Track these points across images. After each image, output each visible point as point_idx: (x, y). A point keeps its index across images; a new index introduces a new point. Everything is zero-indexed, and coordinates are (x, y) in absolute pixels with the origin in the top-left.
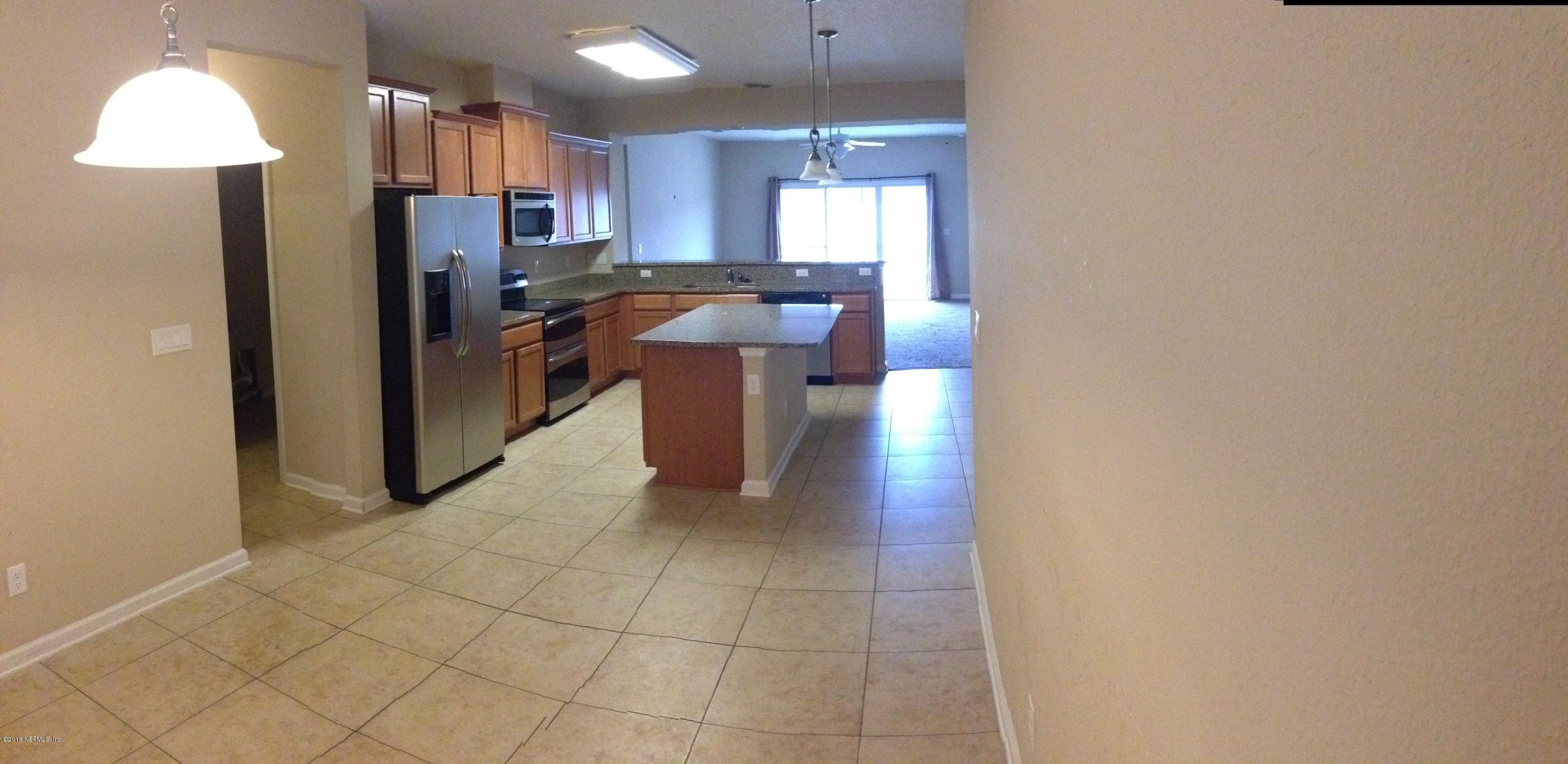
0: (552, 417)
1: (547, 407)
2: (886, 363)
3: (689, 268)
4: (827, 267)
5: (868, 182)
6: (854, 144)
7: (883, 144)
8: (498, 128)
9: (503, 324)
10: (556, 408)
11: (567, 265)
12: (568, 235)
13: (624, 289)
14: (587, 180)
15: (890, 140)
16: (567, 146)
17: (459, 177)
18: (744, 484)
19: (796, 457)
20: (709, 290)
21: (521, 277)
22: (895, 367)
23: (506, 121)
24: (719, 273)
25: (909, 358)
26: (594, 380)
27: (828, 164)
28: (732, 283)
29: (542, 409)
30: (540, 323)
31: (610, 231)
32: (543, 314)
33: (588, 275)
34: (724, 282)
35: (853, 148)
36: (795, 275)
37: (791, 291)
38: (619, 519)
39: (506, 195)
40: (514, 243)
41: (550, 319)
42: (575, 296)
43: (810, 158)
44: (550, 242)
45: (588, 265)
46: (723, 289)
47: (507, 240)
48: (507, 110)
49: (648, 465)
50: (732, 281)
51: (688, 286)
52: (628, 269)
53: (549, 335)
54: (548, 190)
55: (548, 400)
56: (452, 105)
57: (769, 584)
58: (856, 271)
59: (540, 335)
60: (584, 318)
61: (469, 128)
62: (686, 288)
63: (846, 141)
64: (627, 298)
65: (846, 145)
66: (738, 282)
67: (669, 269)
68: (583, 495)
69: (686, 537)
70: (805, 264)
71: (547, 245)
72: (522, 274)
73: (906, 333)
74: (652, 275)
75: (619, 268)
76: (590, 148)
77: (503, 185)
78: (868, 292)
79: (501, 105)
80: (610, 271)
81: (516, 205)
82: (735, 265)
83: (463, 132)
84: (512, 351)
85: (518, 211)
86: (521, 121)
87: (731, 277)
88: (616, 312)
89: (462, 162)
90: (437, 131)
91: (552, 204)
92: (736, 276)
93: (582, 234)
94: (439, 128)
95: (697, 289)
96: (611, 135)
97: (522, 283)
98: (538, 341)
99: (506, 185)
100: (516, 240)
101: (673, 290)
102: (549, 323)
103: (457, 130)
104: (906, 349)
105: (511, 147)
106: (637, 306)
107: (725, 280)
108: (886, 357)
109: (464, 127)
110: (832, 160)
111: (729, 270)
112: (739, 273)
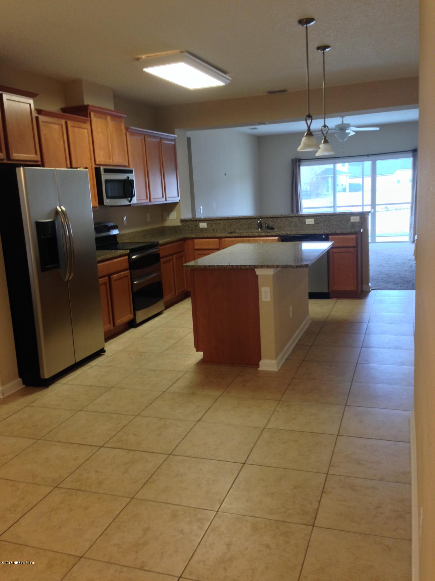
0: (138, 321)
1: (135, 315)
2: (370, 284)
3: (232, 221)
4: (327, 217)
5: (367, 158)
6: (354, 130)
7: (378, 129)
8: (89, 123)
9: (98, 259)
10: (141, 315)
11: (149, 220)
12: (147, 198)
13: (187, 236)
14: (160, 161)
15: (382, 126)
16: (144, 137)
17: (62, 156)
18: (261, 363)
19: (299, 346)
20: (245, 234)
21: (114, 227)
22: (377, 288)
23: (94, 119)
24: (252, 223)
25: (389, 282)
26: (167, 297)
27: (323, 141)
28: (261, 231)
29: (131, 316)
30: (127, 257)
31: (178, 196)
32: (128, 251)
33: (164, 227)
34: (256, 229)
35: (354, 133)
36: (305, 223)
37: (301, 234)
38: (175, 385)
39: (97, 171)
40: (105, 204)
41: (134, 255)
42: (153, 240)
43: (305, 135)
44: (132, 202)
45: (163, 220)
46: (254, 234)
47: (101, 201)
48: (95, 112)
49: (198, 350)
50: (261, 229)
51: (231, 233)
52: (190, 222)
53: (133, 265)
54: (129, 167)
55: (135, 310)
56: (55, 107)
57: (270, 426)
58: (348, 219)
59: (127, 265)
60: (159, 255)
61: (66, 123)
62: (230, 234)
63: (347, 128)
64: (190, 242)
65: (347, 131)
66: (265, 229)
67: (219, 222)
68: (154, 371)
69: (220, 396)
70: (312, 215)
71: (130, 205)
72: (114, 226)
73: (389, 265)
74: (207, 226)
75: (185, 222)
76: (161, 139)
77: (95, 164)
78: (355, 233)
79: (90, 108)
80: (179, 224)
81: (105, 177)
82: (263, 218)
83: (62, 126)
84: (107, 277)
85: (107, 181)
86: (106, 119)
87: (260, 226)
88: (182, 251)
89: (63, 147)
90: (41, 123)
91: (132, 176)
92: (264, 225)
93: (157, 198)
94: (43, 122)
95: (237, 235)
96: (176, 130)
97: (115, 232)
98: (126, 270)
99: (97, 162)
100: (107, 202)
101: (220, 235)
102: (133, 257)
103: (58, 124)
104: (387, 276)
105: (99, 138)
106: (196, 247)
107: (256, 228)
108: (370, 281)
109: (63, 122)
110: (325, 137)
111: (259, 222)
112: (266, 224)
